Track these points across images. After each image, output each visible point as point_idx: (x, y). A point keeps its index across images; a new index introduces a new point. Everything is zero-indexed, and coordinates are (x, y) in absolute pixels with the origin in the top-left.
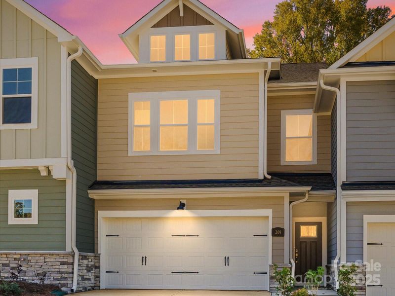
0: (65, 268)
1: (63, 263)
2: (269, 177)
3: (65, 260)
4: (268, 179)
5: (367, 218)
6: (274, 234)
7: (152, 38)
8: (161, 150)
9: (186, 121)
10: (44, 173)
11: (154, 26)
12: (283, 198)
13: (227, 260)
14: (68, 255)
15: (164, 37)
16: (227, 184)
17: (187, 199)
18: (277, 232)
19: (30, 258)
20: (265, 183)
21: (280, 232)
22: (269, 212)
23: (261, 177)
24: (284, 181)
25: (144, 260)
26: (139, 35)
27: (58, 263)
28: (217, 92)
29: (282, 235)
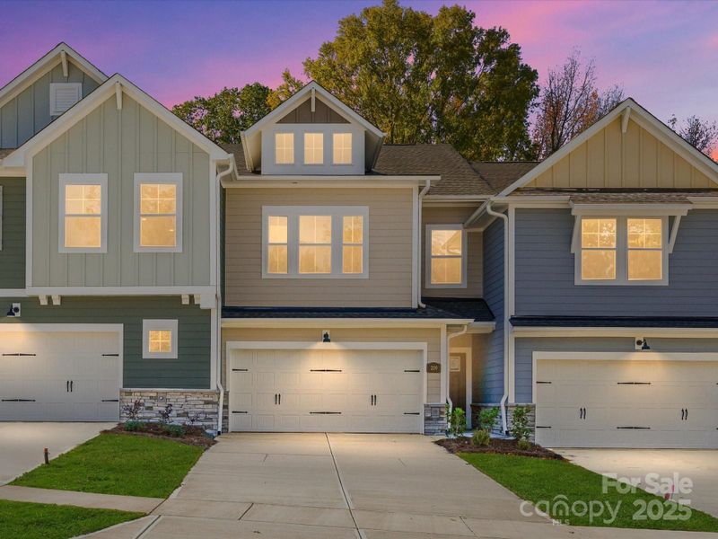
0: (209, 408)
1: (207, 403)
2: (424, 306)
3: (210, 399)
4: (422, 308)
5: (537, 355)
6: (429, 370)
7: (278, 136)
8: (300, 272)
9: (329, 240)
10: (186, 301)
11: (280, 122)
12: (439, 330)
13: (374, 399)
14: (213, 393)
15: (291, 136)
16: (378, 314)
17: (331, 329)
18: (433, 368)
19: (168, 397)
20: (420, 312)
21: (436, 368)
22: (423, 346)
23: (415, 306)
24: (440, 310)
25: (278, 398)
26: (261, 132)
27: (201, 402)
28: (366, 209)
29: (438, 371)
